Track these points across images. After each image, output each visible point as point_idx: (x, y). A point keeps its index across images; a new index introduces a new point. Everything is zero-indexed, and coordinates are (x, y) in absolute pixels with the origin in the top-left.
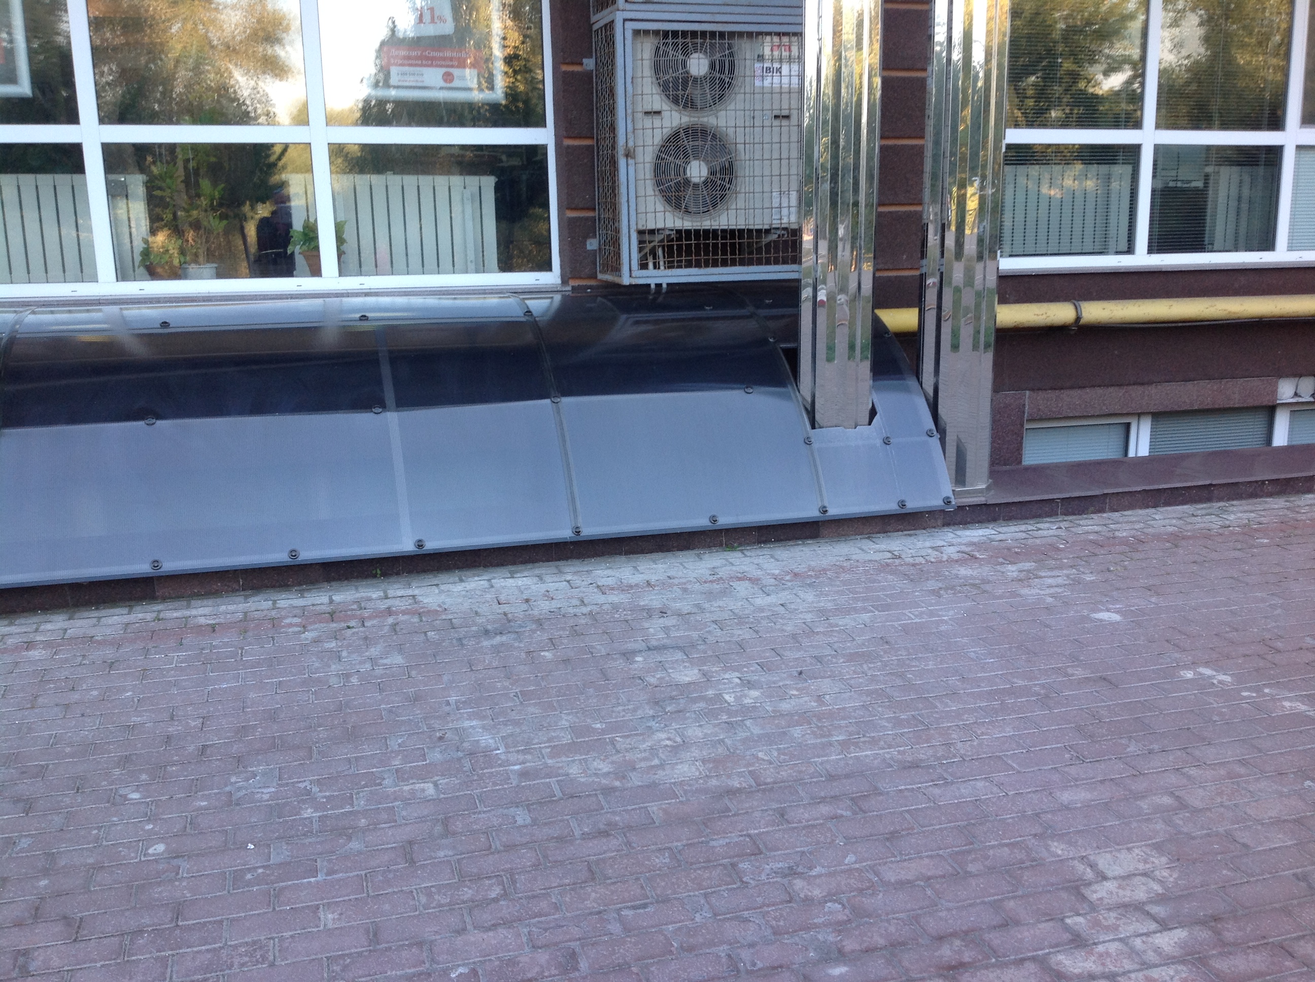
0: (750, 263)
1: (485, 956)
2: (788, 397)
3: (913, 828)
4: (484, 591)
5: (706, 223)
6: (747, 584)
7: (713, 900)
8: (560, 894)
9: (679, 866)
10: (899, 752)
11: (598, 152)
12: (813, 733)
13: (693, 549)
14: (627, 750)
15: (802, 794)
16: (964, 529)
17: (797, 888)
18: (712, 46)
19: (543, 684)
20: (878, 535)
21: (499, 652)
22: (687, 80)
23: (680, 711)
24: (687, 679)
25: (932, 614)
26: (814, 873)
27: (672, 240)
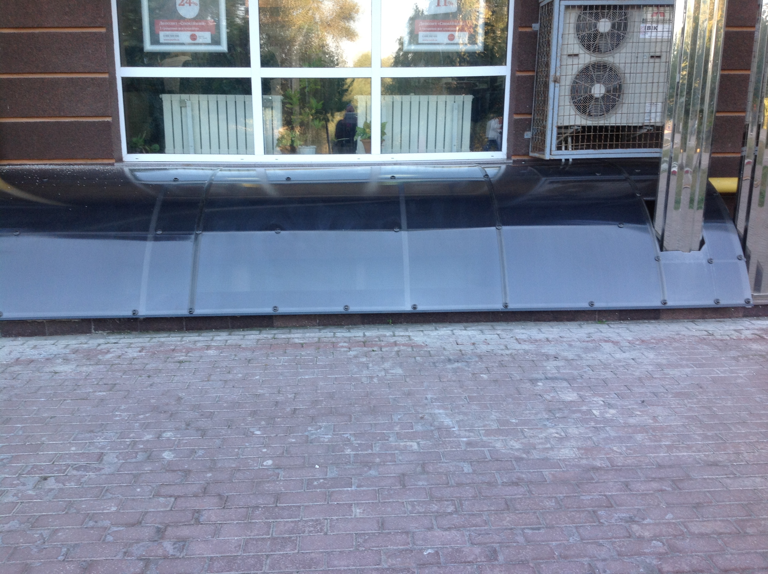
0: (628, 147)
1: (443, 545)
2: (646, 231)
3: (711, 502)
4: (449, 336)
5: (602, 122)
6: (610, 344)
7: (581, 531)
8: (488, 515)
9: (561, 508)
10: (704, 455)
11: (537, 79)
12: (650, 439)
13: (577, 321)
14: (531, 437)
15: (641, 475)
16: (757, 319)
17: (634, 530)
18: (614, 14)
19: (482, 393)
20: (699, 320)
21: (457, 372)
22: (596, 35)
23: (565, 417)
24: (570, 399)
25: (732, 372)
26: (645, 522)
27: (579, 132)
